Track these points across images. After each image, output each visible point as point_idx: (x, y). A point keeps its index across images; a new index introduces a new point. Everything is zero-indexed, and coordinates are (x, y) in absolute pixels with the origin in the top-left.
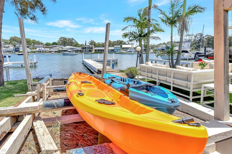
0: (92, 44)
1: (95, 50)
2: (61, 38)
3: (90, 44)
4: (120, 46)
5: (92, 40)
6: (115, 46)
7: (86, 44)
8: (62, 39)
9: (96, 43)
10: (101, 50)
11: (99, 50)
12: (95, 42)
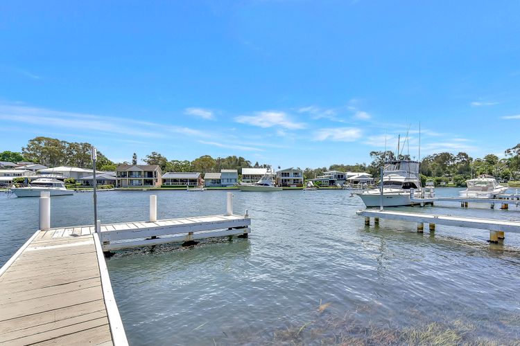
0: (156, 164)
1: (164, 181)
2: (39, 140)
3: (149, 162)
4: (236, 171)
5: (154, 153)
6: (222, 171)
7: (135, 163)
8: (42, 145)
9: (169, 161)
10: (182, 180)
11: (175, 180)
12: (165, 160)
